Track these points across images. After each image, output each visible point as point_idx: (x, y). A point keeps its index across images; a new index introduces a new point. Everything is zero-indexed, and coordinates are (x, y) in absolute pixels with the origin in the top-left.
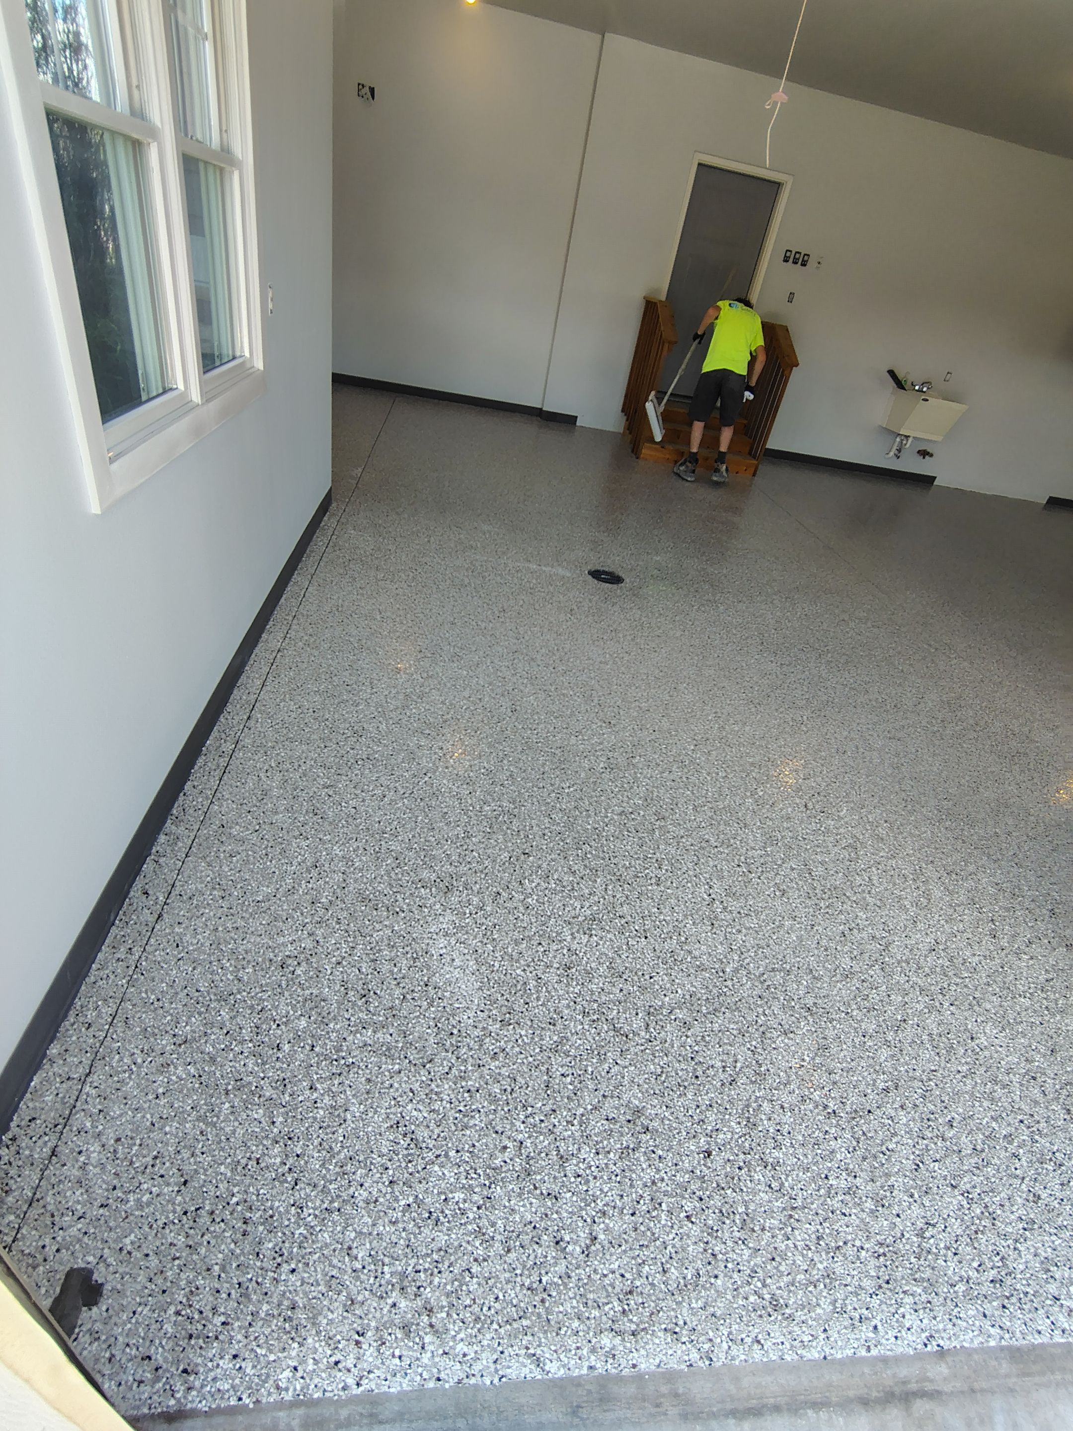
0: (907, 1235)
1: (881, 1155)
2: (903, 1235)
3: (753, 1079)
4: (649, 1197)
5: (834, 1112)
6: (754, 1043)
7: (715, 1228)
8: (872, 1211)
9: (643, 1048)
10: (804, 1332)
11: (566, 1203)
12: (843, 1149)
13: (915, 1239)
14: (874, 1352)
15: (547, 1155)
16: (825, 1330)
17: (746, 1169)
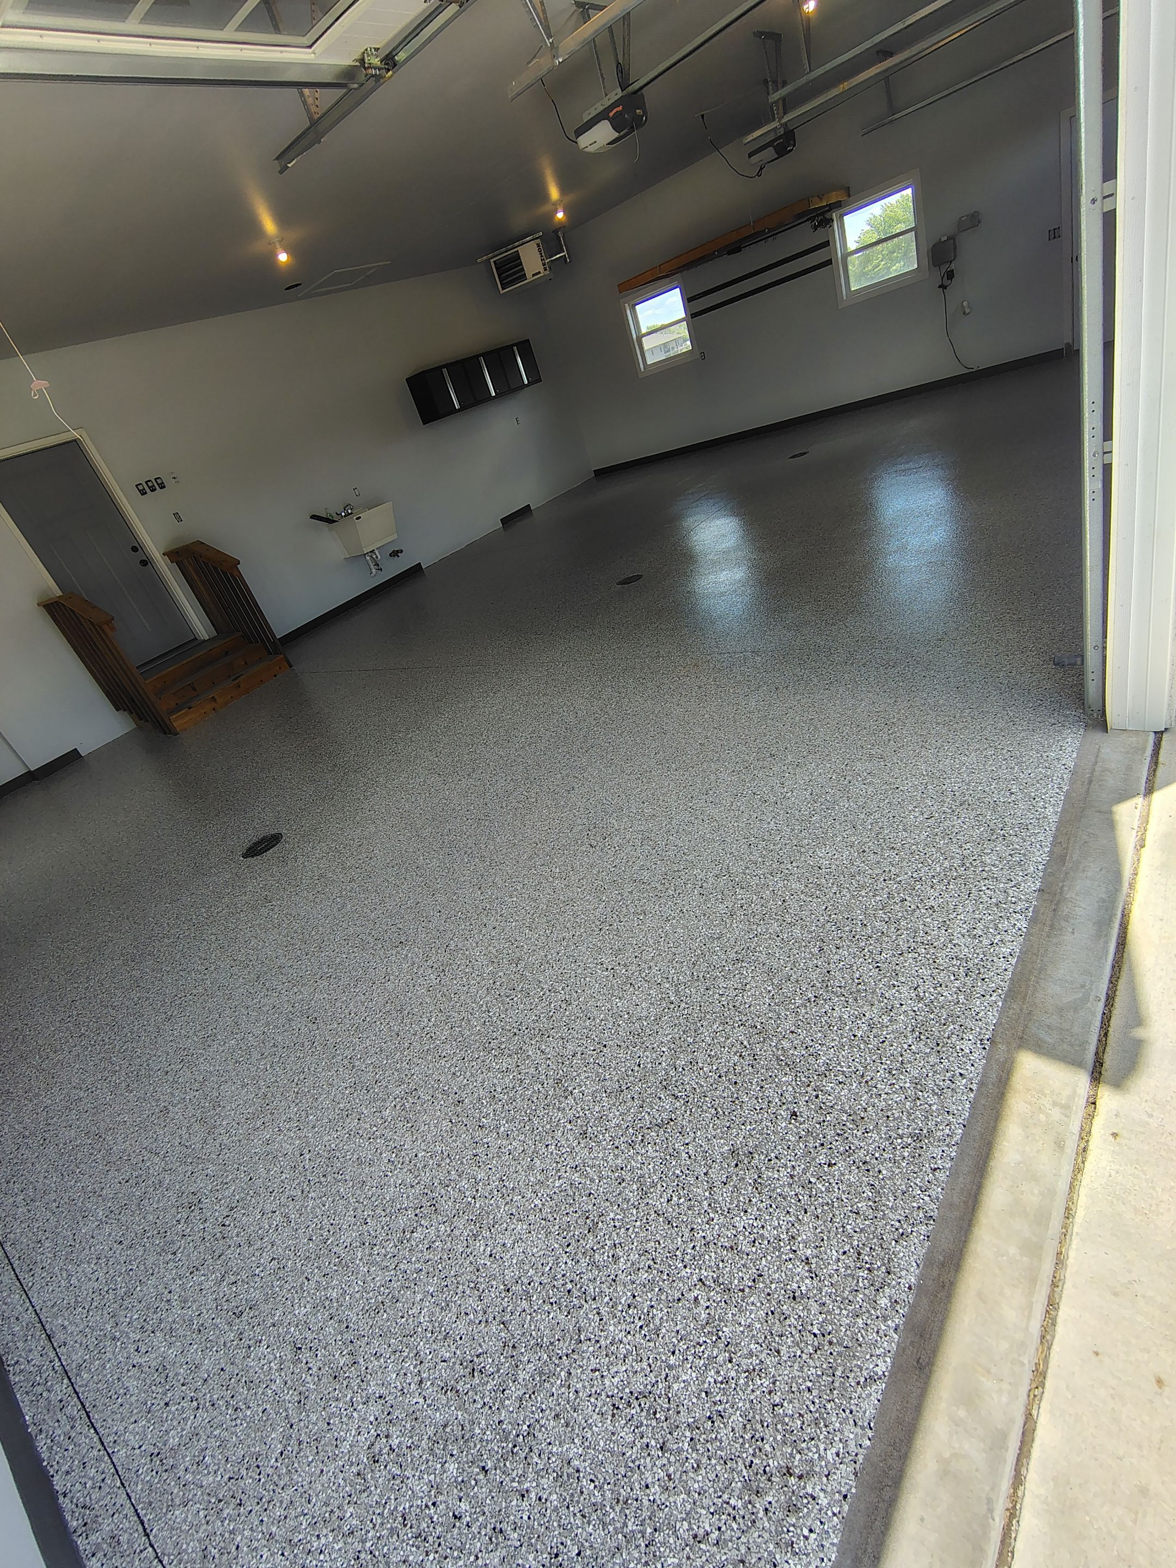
0: (916, 1009)
1: (860, 986)
2: (914, 1011)
3: (762, 1039)
4: (801, 1188)
5: (815, 997)
6: (737, 1019)
7: (848, 1148)
8: (890, 1021)
10: (943, 1130)
11: (769, 1269)
12: (843, 1010)
13: (921, 1005)
14: (974, 1087)
15: (723, 1261)
16: (948, 1112)
17: (820, 1093)
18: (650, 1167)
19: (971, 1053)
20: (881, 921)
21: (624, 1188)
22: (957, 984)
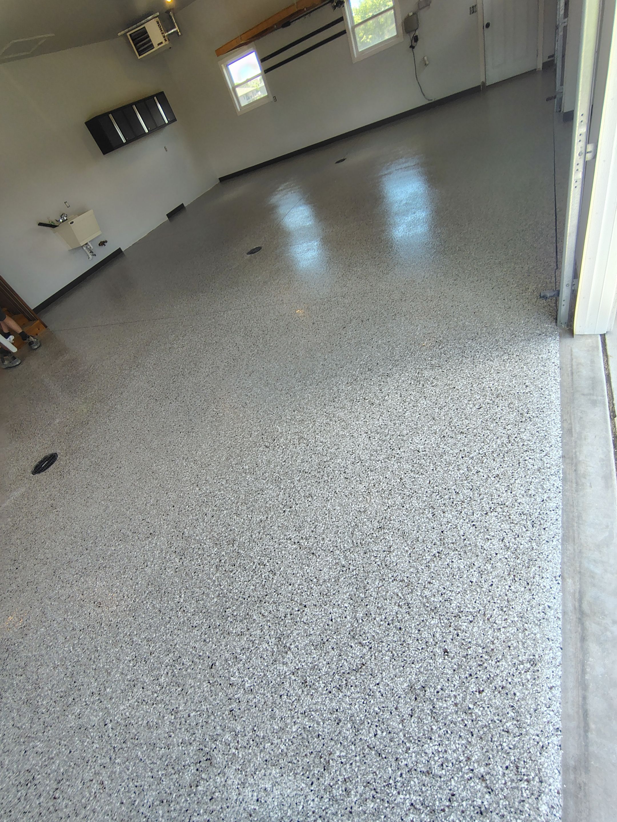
0: (506, 556)
1: (465, 542)
2: (506, 558)
3: (410, 590)
4: (464, 714)
5: (438, 552)
6: (390, 576)
7: (488, 676)
8: (492, 567)
9: (373, 657)
10: (548, 654)
11: (458, 788)
12: (459, 561)
13: (509, 553)
14: (560, 616)
15: (424, 785)
16: (548, 639)
17: (459, 631)
18: (356, 706)
19: (551, 588)
20: (467, 489)
21: (342, 727)
22: (528, 534)
